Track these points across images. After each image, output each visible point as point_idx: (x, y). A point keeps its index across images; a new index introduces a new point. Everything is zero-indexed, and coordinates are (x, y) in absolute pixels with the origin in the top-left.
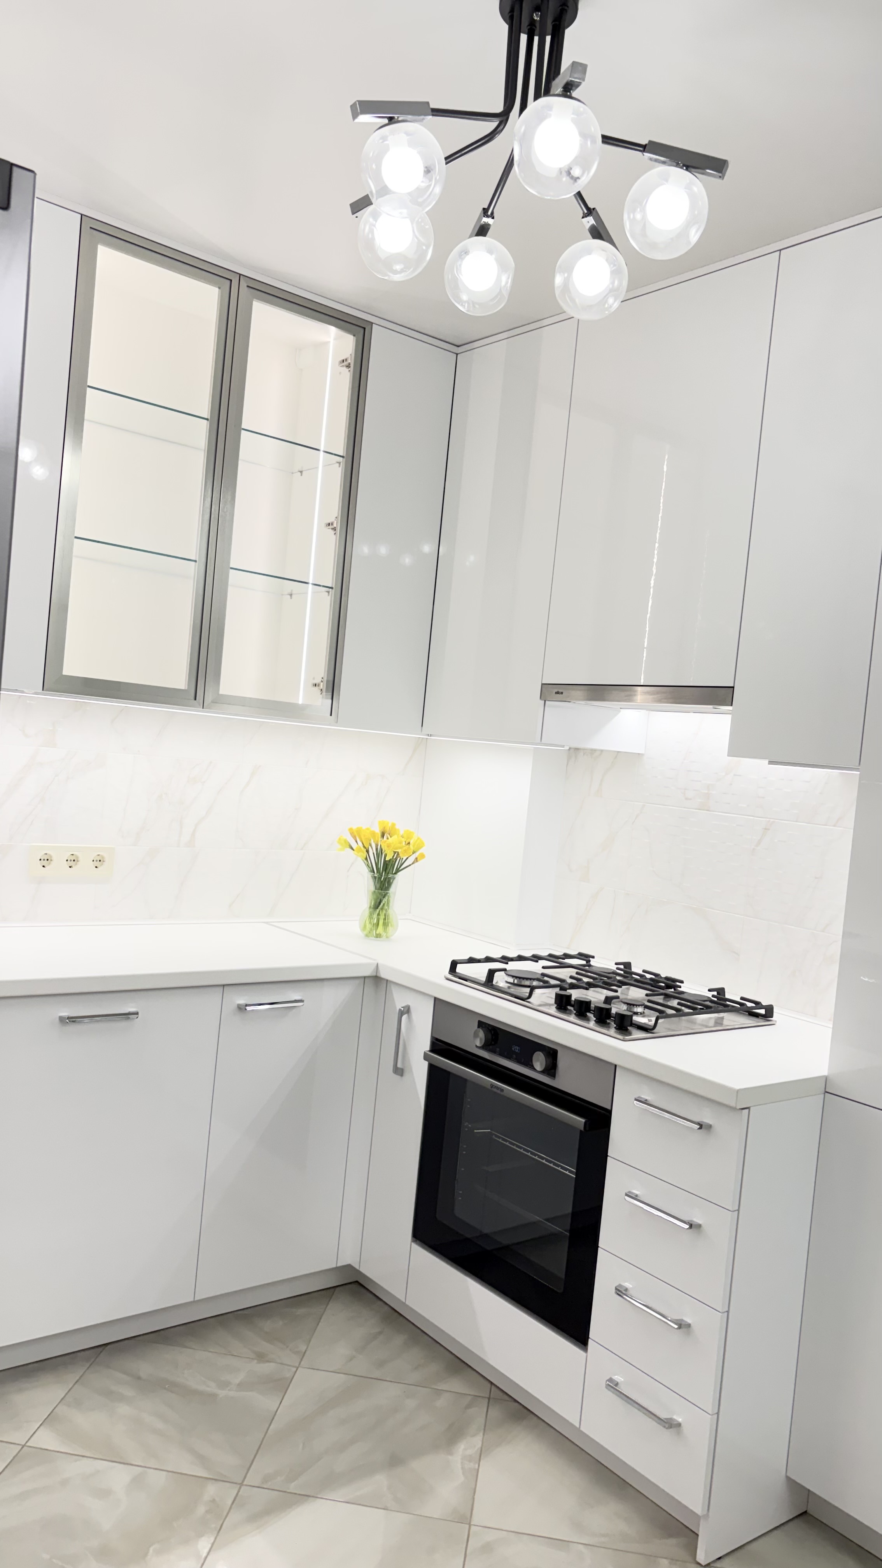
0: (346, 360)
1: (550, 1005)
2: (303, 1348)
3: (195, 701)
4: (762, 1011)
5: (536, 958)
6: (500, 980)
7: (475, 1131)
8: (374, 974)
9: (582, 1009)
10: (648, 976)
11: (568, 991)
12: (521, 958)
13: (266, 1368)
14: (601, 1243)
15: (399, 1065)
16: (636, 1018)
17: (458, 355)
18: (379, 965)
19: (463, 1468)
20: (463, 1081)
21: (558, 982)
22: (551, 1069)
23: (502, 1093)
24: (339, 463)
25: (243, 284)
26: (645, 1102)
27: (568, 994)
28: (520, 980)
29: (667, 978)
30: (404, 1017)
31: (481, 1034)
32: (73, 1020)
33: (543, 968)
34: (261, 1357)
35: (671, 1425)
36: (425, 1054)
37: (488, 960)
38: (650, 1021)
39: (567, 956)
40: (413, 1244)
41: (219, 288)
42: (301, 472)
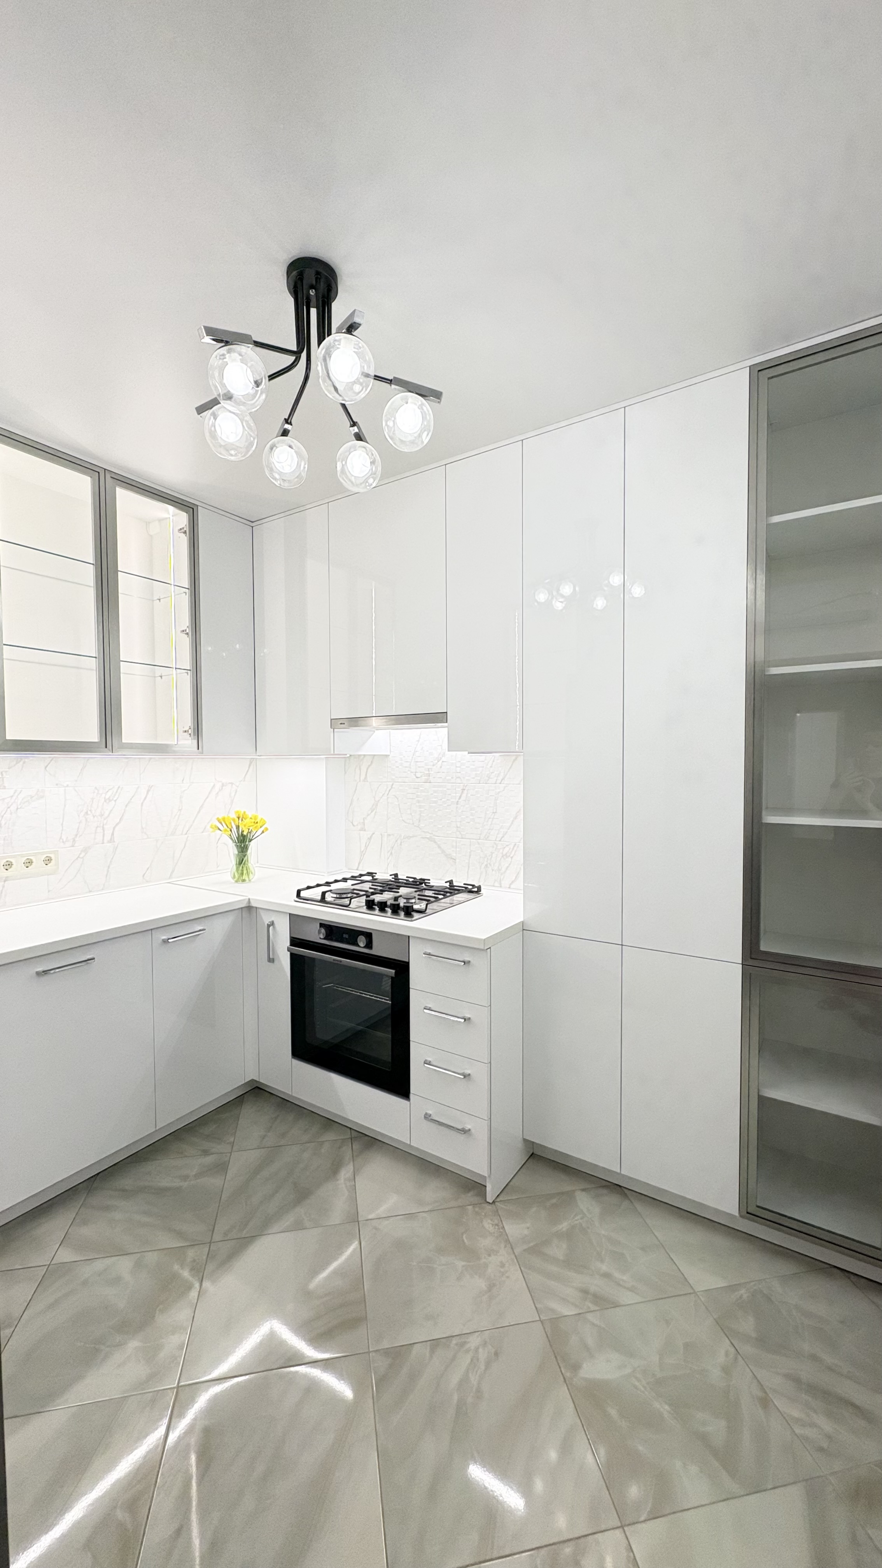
0: (183, 528)
1: (363, 906)
2: (232, 1139)
3: (106, 749)
4: (476, 889)
5: (345, 880)
6: (329, 897)
7: (324, 986)
8: (248, 905)
9: (383, 906)
10: (411, 880)
11: (371, 897)
12: (336, 881)
13: (209, 1160)
14: (411, 1038)
15: (271, 957)
16: (416, 907)
17: (254, 528)
18: (251, 900)
19: (346, 1187)
20: (313, 960)
21: (364, 893)
22: (369, 945)
23: (341, 963)
24: (186, 593)
25: (108, 476)
26: (429, 954)
27: (373, 899)
28: (341, 895)
29: (421, 879)
30: (271, 928)
31: (323, 931)
32: (45, 972)
33: (352, 885)
34: (206, 1153)
35: (465, 1131)
36: (288, 948)
37: (318, 885)
38: (421, 906)
39: (361, 875)
40: (293, 1060)
41: (91, 477)
42: (159, 600)
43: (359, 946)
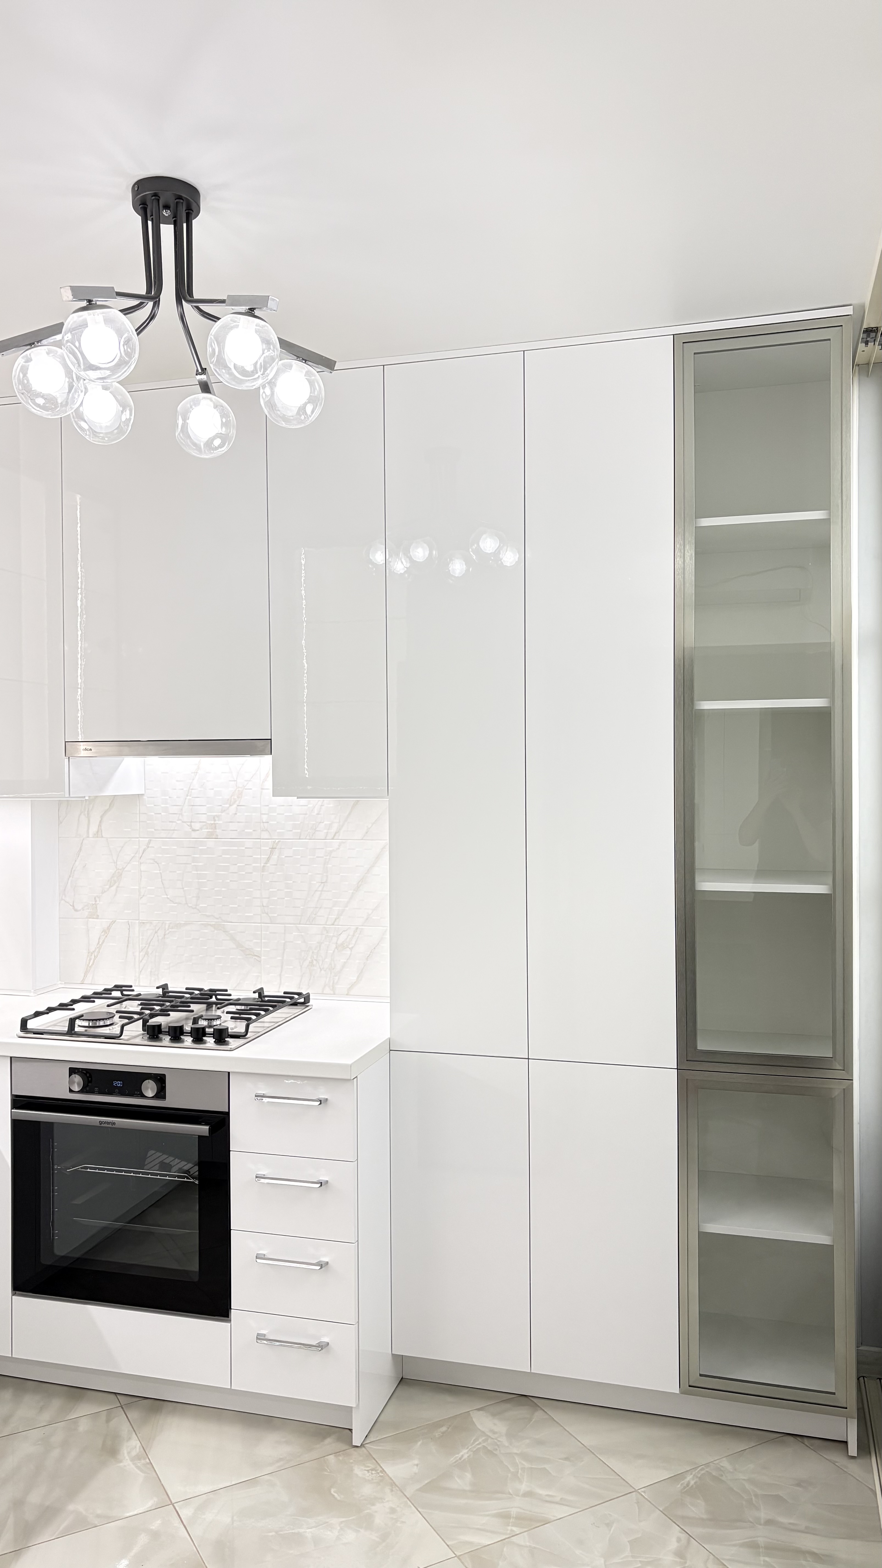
1: (143, 1036)
4: (302, 1000)
5: (88, 999)
6: (81, 1026)
7: (69, 1170)
9: (176, 1034)
11: (149, 1021)
12: (75, 1002)
14: (233, 1225)
16: (228, 1030)
19: (138, 1468)
21: (133, 1016)
22: (161, 1093)
23: (113, 1126)
26: (264, 1096)
27: (153, 1024)
28: (95, 1021)
29: (211, 990)
31: (77, 1078)
33: (108, 1006)
35: (322, 1347)
36: (7, 1113)
37: (51, 1010)
38: (235, 1028)
39: (109, 991)
40: (15, 1296)
43: (143, 1096)
